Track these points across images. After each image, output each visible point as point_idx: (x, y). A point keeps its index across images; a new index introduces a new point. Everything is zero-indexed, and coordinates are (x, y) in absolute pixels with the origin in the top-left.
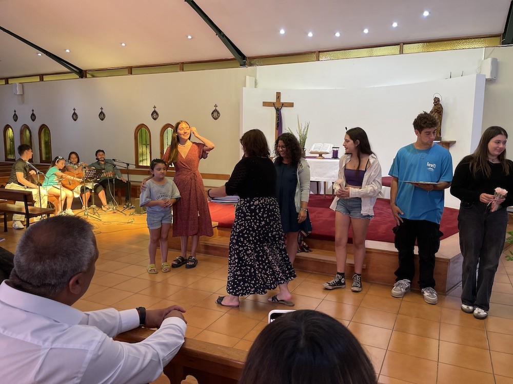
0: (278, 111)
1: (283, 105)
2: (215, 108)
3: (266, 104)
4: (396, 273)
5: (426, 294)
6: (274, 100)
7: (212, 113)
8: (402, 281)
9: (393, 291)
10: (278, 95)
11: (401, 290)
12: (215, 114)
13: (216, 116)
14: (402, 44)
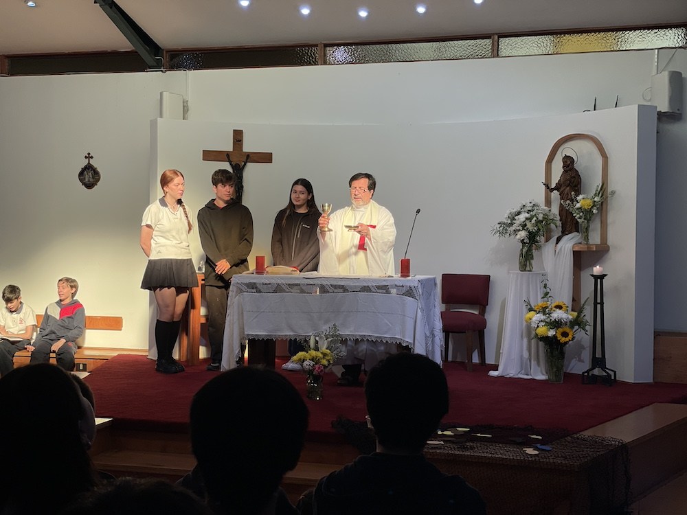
1: (249, 157)
2: (86, 161)
3: (209, 155)
6: (228, 147)
7: (81, 174)
10: (238, 136)
12: (88, 176)
13: (91, 180)
14: (496, 37)
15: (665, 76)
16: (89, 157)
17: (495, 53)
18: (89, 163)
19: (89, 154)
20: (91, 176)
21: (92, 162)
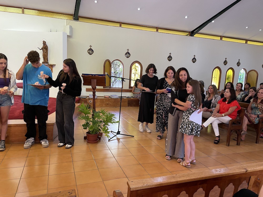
4: (26, 136)
5: (43, 143)
8: (30, 139)
9: (25, 146)
11: (29, 144)
14: (23, 8)
15: (68, 26)
17: (23, 12)
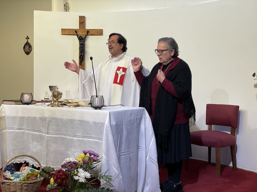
0: (82, 40)
1: (88, 33)
2: (26, 40)
3: (65, 32)
6: (77, 27)
7: (24, 47)
10: (82, 20)
12: (27, 47)
13: (28, 50)
16: (28, 38)
18: (27, 41)
19: (28, 36)
20: (28, 48)
21: (29, 41)
